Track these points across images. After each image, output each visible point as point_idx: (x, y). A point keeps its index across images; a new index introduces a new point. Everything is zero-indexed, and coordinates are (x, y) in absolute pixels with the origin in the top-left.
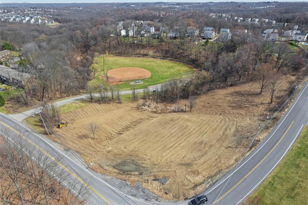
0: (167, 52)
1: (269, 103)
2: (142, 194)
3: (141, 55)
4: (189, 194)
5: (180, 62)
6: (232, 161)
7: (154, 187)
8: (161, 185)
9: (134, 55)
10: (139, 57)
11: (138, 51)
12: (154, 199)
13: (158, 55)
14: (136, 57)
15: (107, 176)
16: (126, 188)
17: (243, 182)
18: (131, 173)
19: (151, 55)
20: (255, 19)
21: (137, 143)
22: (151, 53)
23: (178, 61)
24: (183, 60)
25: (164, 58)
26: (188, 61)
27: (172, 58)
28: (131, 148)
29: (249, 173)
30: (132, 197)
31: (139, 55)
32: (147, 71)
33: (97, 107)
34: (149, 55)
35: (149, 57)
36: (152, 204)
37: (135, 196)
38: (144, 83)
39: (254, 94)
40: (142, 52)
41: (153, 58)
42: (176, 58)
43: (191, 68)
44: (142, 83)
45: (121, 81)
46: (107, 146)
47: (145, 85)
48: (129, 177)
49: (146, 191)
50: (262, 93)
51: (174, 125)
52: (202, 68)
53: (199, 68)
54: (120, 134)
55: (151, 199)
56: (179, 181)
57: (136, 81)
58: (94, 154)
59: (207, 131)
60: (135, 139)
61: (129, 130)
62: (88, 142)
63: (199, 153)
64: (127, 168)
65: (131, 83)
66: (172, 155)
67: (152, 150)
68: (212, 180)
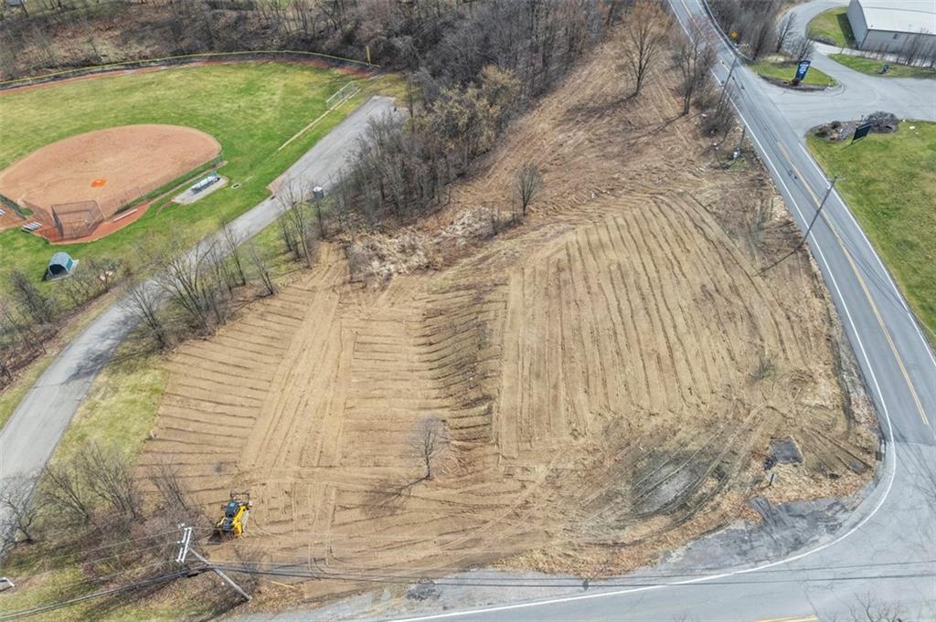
0: (176, 29)
1: (683, 114)
3: (64, 66)
4: (867, 440)
5: (254, 57)
6: (816, 302)
7: (790, 483)
8: (797, 463)
10: (57, 78)
11: (33, 51)
12: (837, 512)
13: (148, 52)
14: (42, 81)
15: (667, 554)
16: (755, 544)
18: (700, 492)
19: (113, 60)
21: (581, 397)
22: (106, 47)
23: (242, 57)
24: (262, 48)
25: (180, 56)
26: (284, 47)
27: (211, 49)
30: (799, 551)
31: (54, 73)
32: (178, 128)
33: (219, 357)
34: (104, 60)
35: (107, 67)
36: (853, 530)
37: (797, 544)
38: (231, 179)
40: (60, 51)
41: (128, 67)
42: (230, 47)
43: (318, 70)
44: (223, 182)
45: (125, 204)
46: (518, 470)
47: (244, 184)
48: (714, 509)
49: (798, 508)
50: (642, 91)
51: (586, 279)
52: (366, 60)
53: (351, 64)
54: (477, 402)
55: (836, 520)
56: (808, 424)
57: (192, 184)
58: (527, 527)
59: (673, 254)
60: (556, 387)
61: (492, 371)
62: (434, 505)
63: (739, 323)
64: (670, 491)
65: (177, 199)
66: (705, 370)
67: (644, 387)
68: (850, 374)
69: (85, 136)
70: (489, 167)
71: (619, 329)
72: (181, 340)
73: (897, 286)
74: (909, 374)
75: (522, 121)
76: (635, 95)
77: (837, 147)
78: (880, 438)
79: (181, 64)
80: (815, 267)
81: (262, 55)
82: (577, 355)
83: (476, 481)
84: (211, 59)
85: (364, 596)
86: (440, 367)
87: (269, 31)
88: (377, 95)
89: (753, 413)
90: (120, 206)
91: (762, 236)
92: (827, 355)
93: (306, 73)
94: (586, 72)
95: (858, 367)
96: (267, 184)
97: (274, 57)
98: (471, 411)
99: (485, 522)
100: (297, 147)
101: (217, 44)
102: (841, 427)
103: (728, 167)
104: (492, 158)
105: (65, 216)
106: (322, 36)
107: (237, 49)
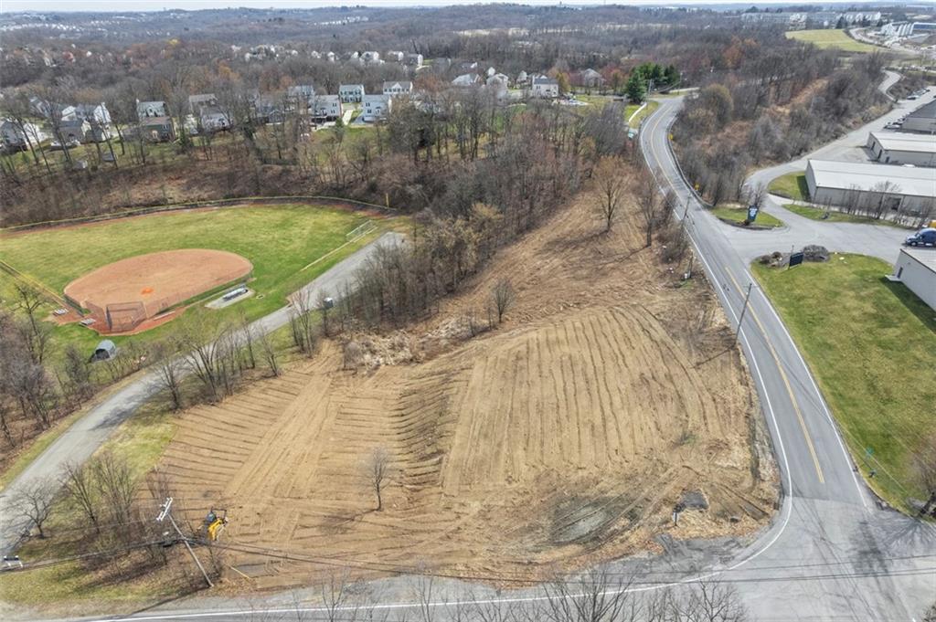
0: (231, 179)
1: (647, 246)
2: (698, 556)
3: (137, 205)
4: (768, 494)
5: (292, 201)
6: (741, 389)
7: (694, 524)
8: (702, 509)
9: (108, 210)
10: (130, 214)
11: (117, 195)
12: (732, 548)
13: (205, 196)
14: (118, 217)
16: (655, 569)
17: (804, 416)
18: (612, 529)
19: (177, 201)
20: (370, 53)
21: (520, 453)
22: (173, 192)
23: (284, 201)
24: (300, 194)
25: (231, 199)
26: (319, 194)
27: (257, 194)
28: (525, 472)
29: (792, 395)
30: (693, 576)
31: (129, 210)
32: (220, 252)
33: (221, 418)
34: (169, 201)
35: (171, 207)
36: (744, 562)
37: (692, 571)
38: (257, 291)
39: (596, 236)
40: (137, 194)
41: (187, 207)
42: (274, 193)
43: (345, 212)
44: (250, 293)
45: (166, 307)
46: (456, 505)
47: (267, 296)
48: (622, 541)
49: (698, 543)
50: (613, 229)
51: (539, 366)
52: (385, 205)
53: (373, 208)
54: (433, 455)
55: (730, 554)
56: (718, 480)
57: (224, 294)
58: (456, 547)
59: (619, 349)
60: (499, 445)
61: (447, 432)
62: (380, 528)
63: (669, 403)
64: (585, 527)
65: (209, 305)
66: (632, 436)
67: (576, 448)
68: (762, 443)
69: (142, 257)
70: (476, 286)
71: (562, 404)
72: (193, 404)
73: (813, 377)
74: (814, 444)
75: (507, 250)
76: (606, 231)
77: (776, 272)
78: (780, 493)
79: (232, 205)
80: (744, 362)
81: (299, 200)
82: (522, 422)
83: (420, 512)
84: (256, 202)
85: (308, 589)
86: (406, 432)
87: (307, 181)
88: (391, 231)
89: (670, 470)
90: (161, 308)
91: (701, 338)
92: (743, 427)
93: (335, 214)
94: (568, 214)
95: (770, 439)
96: (286, 295)
97: (309, 201)
98: (425, 463)
99: (421, 542)
100: (317, 268)
101: (262, 190)
102: (748, 483)
103: (680, 286)
104: (479, 279)
105: (116, 313)
106: (351, 185)
107: (279, 195)
